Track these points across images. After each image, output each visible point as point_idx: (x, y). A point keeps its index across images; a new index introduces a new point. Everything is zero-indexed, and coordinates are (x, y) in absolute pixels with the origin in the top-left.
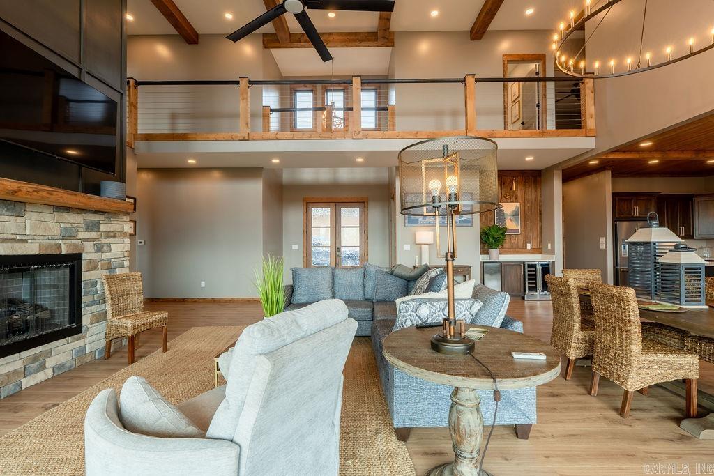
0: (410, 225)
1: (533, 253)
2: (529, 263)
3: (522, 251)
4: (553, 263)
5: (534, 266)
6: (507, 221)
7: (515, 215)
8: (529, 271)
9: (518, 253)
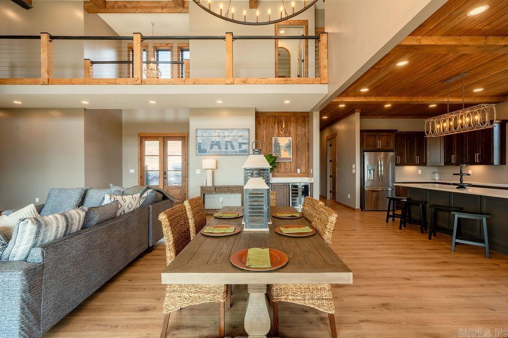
0: (200, 154)
1: (301, 176)
2: (293, 184)
3: (293, 174)
4: (312, 184)
5: (296, 186)
6: (282, 151)
7: (288, 146)
8: (292, 190)
9: (290, 176)
